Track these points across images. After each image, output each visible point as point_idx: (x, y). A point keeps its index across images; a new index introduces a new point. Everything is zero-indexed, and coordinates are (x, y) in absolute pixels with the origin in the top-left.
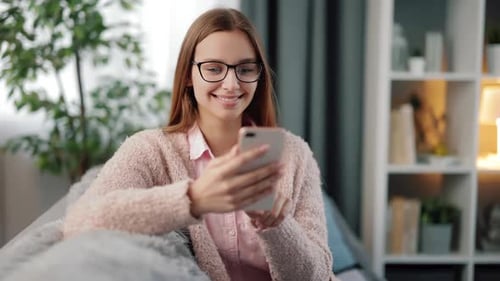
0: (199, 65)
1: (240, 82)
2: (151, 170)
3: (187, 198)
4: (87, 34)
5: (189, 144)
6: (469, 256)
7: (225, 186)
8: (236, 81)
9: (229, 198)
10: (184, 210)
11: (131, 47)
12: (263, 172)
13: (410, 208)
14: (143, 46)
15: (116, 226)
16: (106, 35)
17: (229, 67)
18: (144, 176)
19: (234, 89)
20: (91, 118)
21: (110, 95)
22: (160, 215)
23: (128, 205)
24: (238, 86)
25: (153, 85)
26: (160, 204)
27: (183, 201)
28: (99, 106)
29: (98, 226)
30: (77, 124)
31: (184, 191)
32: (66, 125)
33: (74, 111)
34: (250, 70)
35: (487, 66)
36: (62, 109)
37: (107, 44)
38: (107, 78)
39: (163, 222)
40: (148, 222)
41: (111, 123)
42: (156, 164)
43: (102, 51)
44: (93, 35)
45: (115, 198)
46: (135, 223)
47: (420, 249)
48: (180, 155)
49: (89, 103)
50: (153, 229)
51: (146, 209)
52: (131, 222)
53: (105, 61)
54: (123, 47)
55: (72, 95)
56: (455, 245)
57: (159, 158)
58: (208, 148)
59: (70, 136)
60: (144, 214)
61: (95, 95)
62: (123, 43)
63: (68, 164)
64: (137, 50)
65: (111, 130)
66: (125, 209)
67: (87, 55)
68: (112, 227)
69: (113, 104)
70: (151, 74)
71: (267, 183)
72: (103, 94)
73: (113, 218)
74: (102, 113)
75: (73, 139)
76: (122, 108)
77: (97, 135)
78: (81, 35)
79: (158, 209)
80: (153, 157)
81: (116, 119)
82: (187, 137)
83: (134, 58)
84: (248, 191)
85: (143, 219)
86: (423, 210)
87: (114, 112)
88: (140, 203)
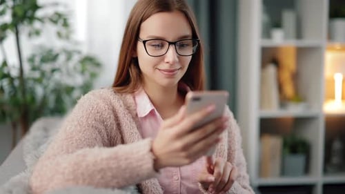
0: (144, 42)
1: (180, 56)
2: (106, 126)
3: (150, 155)
4: (25, 12)
5: (136, 104)
6: (318, 177)
7: (179, 144)
8: (176, 55)
9: (183, 154)
10: (148, 165)
11: (61, 21)
12: (210, 128)
13: (275, 143)
14: (70, 21)
15: (84, 180)
16: (39, 13)
17: (170, 43)
18: (100, 132)
19: (174, 63)
20: (28, 79)
21: (44, 60)
22: (125, 169)
23: (96, 162)
24: (177, 59)
25: (79, 52)
26: (126, 159)
27: (146, 157)
28: (34, 69)
29: (68, 180)
30: (17, 83)
31: (147, 148)
32: (9, 84)
33: (14, 73)
34: (187, 45)
35: (331, 36)
36: (5, 71)
37: (41, 20)
38: (41, 47)
39: (127, 175)
40: (114, 177)
41: (45, 81)
42: (111, 121)
43: (37, 25)
44: (29, 13)
45: (84, 156)
46: (102, 178)
47: (283, 172)
48: (130, 112)
49: (27, 67)
50: (118, 183)
51: (113, 165)
52: (99, 177)
53: (38, 33)
54: (55, 22)
55: (13, 61)
56: (307, 170)
57: (112, 116)
58: (153, 108)
59: (12, 94)
60: (110, 169)
61: (31, 60)
62: (55, 19)
63: (11, 116)
64: (66, 24)
65: (45, 88)
66: (94, 165)
67: (24, 29)
68: (81, 182)
69: (47, 67)
70: (77, 43)
71: (214, 136)
72: (37, 60)
73: (83, 174)
74: (37, 75)
75: (15, 95)
76: (53, 71)
77: (33, 92)
78: (20, 13)
79: (123, 164)
80: (108, 115)
81: (49, 79)
82: (134, 98)
83: (64, 31)
84: (200, 145)
85: (109, 174)
86: (285, 145)
87: (48, 74)
88: (107, 159)
